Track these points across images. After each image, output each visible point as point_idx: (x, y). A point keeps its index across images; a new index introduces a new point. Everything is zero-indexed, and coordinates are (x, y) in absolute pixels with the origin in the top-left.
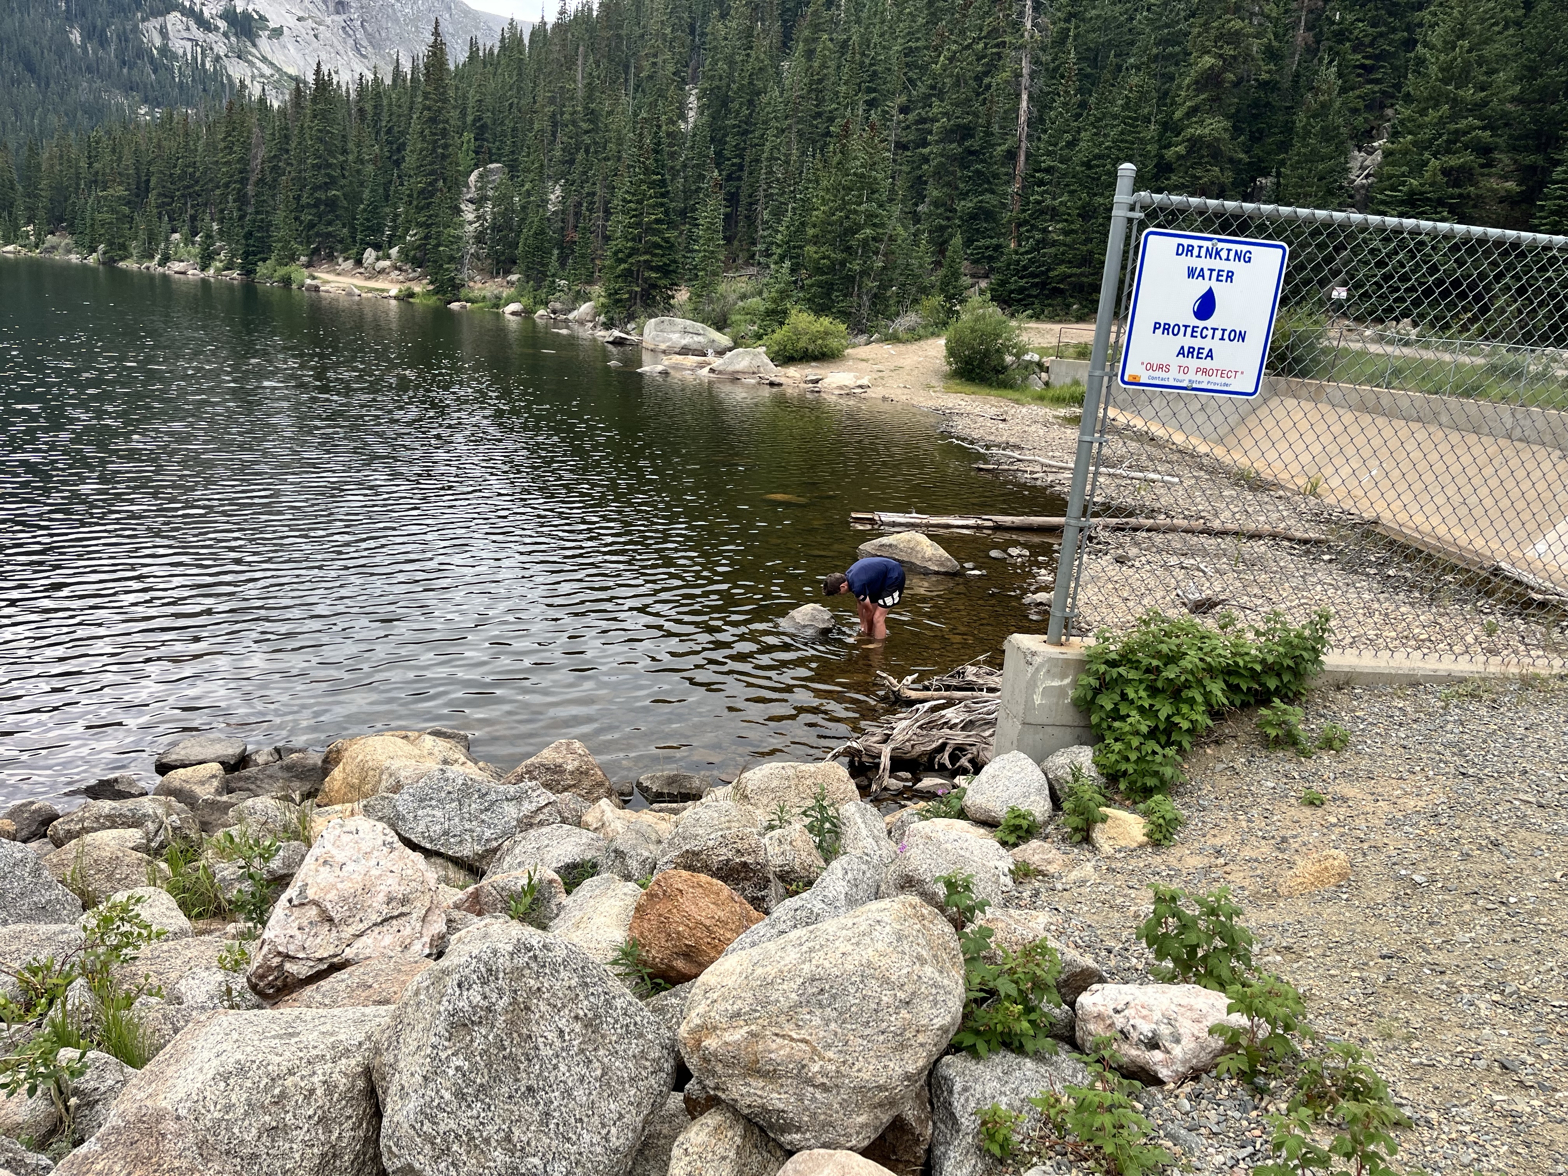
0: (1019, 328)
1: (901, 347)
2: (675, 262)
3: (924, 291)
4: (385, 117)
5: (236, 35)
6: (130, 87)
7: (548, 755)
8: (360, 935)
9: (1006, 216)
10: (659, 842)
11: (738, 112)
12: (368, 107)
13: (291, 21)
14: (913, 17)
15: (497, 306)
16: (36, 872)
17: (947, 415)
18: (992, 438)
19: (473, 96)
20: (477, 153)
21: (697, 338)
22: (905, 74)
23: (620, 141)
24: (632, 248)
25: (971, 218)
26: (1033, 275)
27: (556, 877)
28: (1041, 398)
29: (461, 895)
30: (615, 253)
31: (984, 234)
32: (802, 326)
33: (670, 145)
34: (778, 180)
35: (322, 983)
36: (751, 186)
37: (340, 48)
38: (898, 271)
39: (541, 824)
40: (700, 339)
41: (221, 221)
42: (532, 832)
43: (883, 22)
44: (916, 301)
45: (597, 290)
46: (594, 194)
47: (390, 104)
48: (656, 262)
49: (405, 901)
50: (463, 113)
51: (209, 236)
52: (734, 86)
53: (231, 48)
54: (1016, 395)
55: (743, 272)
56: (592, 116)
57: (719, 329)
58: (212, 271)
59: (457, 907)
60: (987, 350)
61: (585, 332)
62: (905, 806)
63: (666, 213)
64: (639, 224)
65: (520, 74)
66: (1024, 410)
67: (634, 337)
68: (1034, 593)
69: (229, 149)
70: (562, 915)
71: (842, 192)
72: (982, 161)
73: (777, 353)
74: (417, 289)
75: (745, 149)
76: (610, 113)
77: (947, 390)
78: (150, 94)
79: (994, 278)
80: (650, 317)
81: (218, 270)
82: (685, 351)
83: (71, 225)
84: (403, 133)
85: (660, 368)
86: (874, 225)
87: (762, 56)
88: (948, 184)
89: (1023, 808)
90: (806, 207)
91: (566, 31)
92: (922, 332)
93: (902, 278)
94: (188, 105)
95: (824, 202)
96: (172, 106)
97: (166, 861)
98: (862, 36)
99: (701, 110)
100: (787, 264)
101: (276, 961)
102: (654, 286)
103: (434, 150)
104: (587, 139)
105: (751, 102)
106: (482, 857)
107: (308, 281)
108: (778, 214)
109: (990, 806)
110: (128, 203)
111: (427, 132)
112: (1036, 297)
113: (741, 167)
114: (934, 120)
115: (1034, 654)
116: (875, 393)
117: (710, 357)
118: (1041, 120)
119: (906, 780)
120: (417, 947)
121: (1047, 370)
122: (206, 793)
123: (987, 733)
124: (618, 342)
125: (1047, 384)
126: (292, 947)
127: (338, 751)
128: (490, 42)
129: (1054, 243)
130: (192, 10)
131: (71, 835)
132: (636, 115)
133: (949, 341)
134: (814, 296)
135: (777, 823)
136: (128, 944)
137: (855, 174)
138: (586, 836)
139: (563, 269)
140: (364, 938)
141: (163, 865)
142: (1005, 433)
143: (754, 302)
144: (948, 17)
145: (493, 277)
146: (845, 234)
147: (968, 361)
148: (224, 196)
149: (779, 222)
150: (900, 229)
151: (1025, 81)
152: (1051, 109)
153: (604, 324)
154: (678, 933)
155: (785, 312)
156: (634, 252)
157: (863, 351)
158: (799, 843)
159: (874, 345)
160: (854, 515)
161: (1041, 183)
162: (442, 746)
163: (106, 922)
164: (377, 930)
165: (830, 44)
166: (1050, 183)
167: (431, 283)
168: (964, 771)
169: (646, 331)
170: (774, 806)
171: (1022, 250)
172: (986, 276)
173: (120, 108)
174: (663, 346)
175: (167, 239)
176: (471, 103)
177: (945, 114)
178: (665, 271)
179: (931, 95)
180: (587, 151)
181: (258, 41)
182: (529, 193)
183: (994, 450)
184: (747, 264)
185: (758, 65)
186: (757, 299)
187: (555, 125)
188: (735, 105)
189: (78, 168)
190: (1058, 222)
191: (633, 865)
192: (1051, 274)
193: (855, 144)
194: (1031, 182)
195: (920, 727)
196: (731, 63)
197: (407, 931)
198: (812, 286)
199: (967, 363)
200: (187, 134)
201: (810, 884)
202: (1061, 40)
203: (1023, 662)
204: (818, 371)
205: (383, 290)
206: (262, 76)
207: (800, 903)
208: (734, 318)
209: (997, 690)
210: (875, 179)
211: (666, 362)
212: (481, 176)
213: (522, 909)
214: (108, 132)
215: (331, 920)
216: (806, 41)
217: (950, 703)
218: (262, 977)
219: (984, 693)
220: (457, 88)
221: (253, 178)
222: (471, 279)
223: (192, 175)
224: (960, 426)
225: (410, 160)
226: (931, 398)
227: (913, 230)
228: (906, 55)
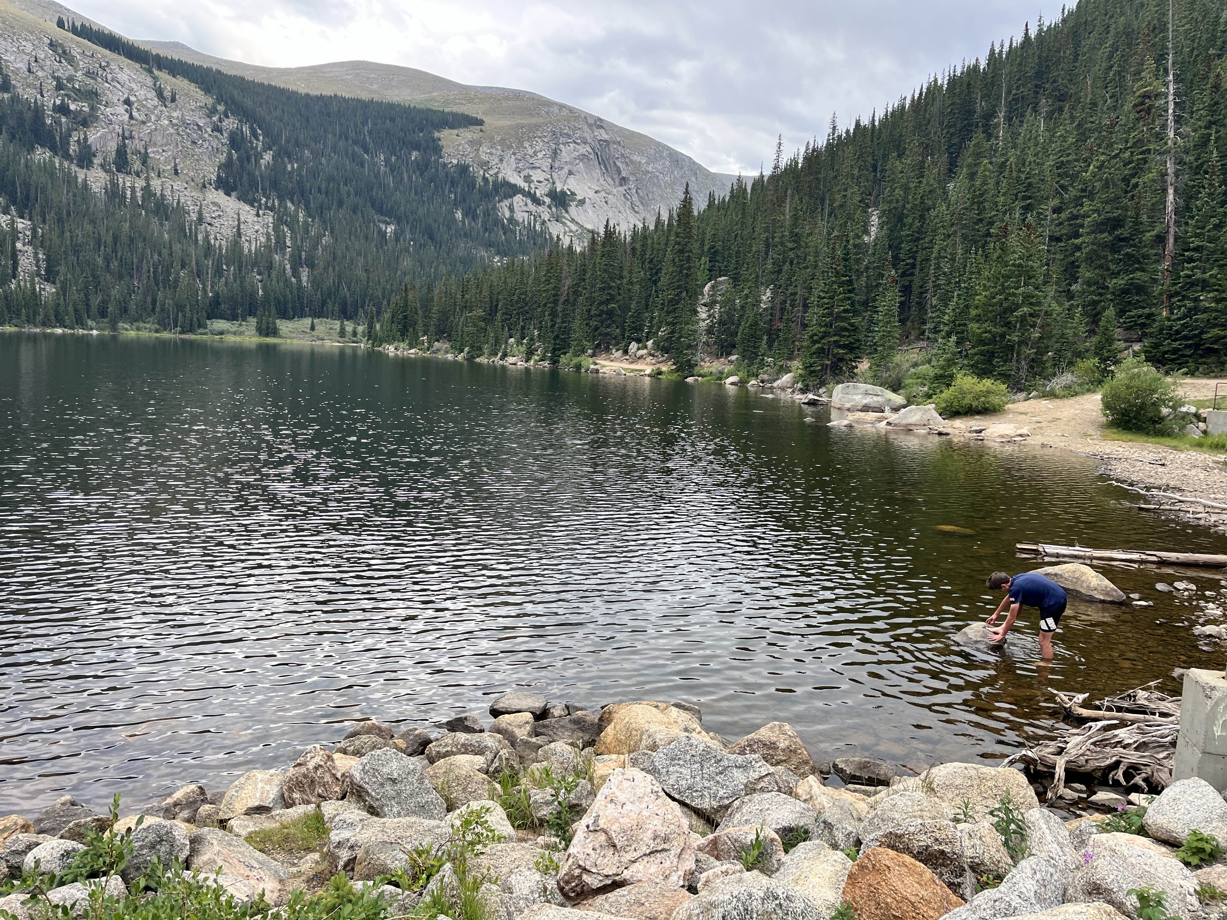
0: (1175, 384)
1: (1058, 402)
2: (859, 340)
3: (1080, 355)
4: (649, 252)
5: (556, 206)
6: (489, 245)
7: (764, 733)
8: (634, 862)
9: (1157, 290)
10: (860, 819)
11: (911, 225)
12: (638, 246)
13: (591, 194)
14: (1064, 138)
15: (720, 379)
16: (421, 781)
17: (1105, 460)
18: (1152, 480)
19: (709, 232)
20: (710, 271)
21: (876, 398)
22: (1057, 182)
23: (817, 254)
24: (825, 332)
25: (1122, 293)
26: (1186, 338)
27: (776, 837)
28: (1199, 445)
29: (702, 841)
30: (811, 337)
31: (1136, 305)
32: (966, 387)
33: (857, 254)
34: (945, 273)
35: (609, 895)
36: (922, 279)
37: (622, 209)
38: (1054, 339)
39: (762, 790)
40: (879, 399)
41: (540, 329)
42: (756, 797)
43: (1036, 145)
44: (1071, 363)
45: (796, 364)
46: (795, 294)
47: (653, 243)
48: (844, 341)
49: (666, 840)
50: (702, 244)
51: (532, 339)
52: (908, 206)
53: (552, 215)
54: (1174, 443)
55: (915, 346)
56: (796, 237)
57: (895, 391)
58: (532, 362)
59: (700, 849)
60: (1143, 403)
61: (786, 396)
62: (1080, 816)
63: (852, 304)
64: (830, 314)
65: (743, 214)
66: (1183, 456)
67: (824, 399)
68: (1203, 625)
69: (548, 281)
70: (782, 870)
71: (1002, 280)
72: (1132, 246)
73: (945, 409)
74: (664, 369)
75: (917, 252)
76: (810, 234)
77: (1104, 438)
78: (501, 248)
79: (1146, 342)
80: (838, 383)
81: (536, 361)
82: (866, 409)
83: (449, 335)
84: (660, 262)
85: (846, 422)
86: (1031, 304)
87: (932, 182)
88: (1101, 267)
89: (1206, 832)
90: (970, 293)
91: (778, 180)
92: (1078, 389)
93: (1058, 345)
94: (524, 254)
95: (986, 288)
96: (515, 255)
97: (500, 782)
98: (1018, 157)
99: (881, 226)
100: (954, 338)
101: (577, 872)
102: (841, 360)
103: (681, 272)
104: (791, 255)
105: (922, 217)
106: (717, 811)
107: (592, 366)
108: (945, 300)
109: (1171, 827)
110: (484, 320)
111: (677, 260)
112: (1190, 356)
113: (913, 266)
114: (1084, 216)
115: (1213, 688)
116: (1035, 441)
117: (887, 413)
118: (1188, 208)
119: (1081, 791)
120: (674, 878)
121: (1205, 420)
122: (522, 734)
123: (1161, 756)
124: (812, 403)
125: (1205, 432)
126: (588, 863)
127: (610, 713)
128: (723, 193)
129: (1206, 310)
130: (529, 192)
131: (442, 756)
132: (829, 234)
133: (1105, 396)
134: (977, 362)
135: (962, 817)
136: (479, 842)
137: (1013, 265)
138: (800, 806)
139: (770, 350)
140: (637, 864)
141: (498, 786)
142: (1163, 476)
143: (924, 368)
144: (1096, 134)
145: (718, 358)
146: (1004, 312)
147: (1124, 413)
148: (543, 312)
149: (946, 305)
150: (1054, 305)
151: (1170, 179)
152: (1197, 199)
153: (801, 389)
154: (887, 904)
155: (952, 377)
156: (826, 335)
157: (1022, 406)
158: (988, 840)
159: (1032, 401)
160: (1019, 546)
161: (1191, 260)
162: (684, 717)
163: (466, 823)
164: (646, 859)
165: (990, 167)
166: (1199, 260)
167: (674, 364)
168: (1137, 789)
169: (835, 393)
170: (958, 801)
171: (1175, 317)
172: (1140, 341)
173: (482, 258)
174: (848, 405)
175: (506, 342)
176: (708, 236)
177: (1095, 211)
178: (850, 348)
179: (1082, 197)
180: (791, 263)
181: (570, 209)
182: (747, 297)
183: (1155, 492)
184: (918, 339)
185: (928, 189)
186: (927, 366)
187: (767, 246)
188: (910, 220)
189: (455, 298)
190: (1210, 292)
191: (840, 836)
192: (1204, 336)
193: (1013, 240)
194: (1179, 260)
195: (1094, 744)
196: (906, 189)
197: (667, 864)
198: (975, 354)
199: (1123, 414)
200: (522, 273)
201: (999, 878)
202: (1204, 142)
203: (1202, 695)
204: (981, 423)
205: (641, 371)
206: (571, 231)
207: (998, 895)
208: (907, 381)
209: (1171, 715)
210: (1032, 267)
211: (851, 418)
212: (713, 287)
213: (751, 859)
214: (475, 275)
215: (614, 846)
216: (969, 166)
217: (1123, 724)
218: (567, 882)
219: (1157, 717)
220: (699, 228)
221: (562, 299)
222: (703, 360)
223: (524, 300)
224: (1119, 470)
225: (664, 280)
226: (1089, 445)
227: (1067, 305)
228: (1058, 168)
